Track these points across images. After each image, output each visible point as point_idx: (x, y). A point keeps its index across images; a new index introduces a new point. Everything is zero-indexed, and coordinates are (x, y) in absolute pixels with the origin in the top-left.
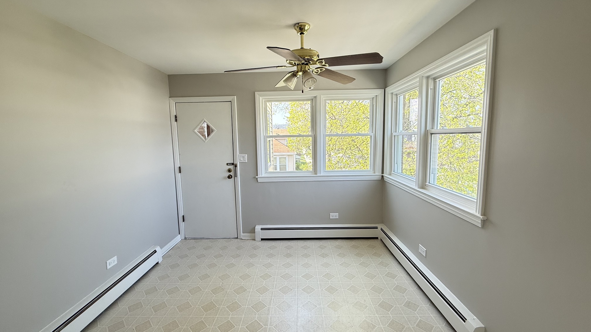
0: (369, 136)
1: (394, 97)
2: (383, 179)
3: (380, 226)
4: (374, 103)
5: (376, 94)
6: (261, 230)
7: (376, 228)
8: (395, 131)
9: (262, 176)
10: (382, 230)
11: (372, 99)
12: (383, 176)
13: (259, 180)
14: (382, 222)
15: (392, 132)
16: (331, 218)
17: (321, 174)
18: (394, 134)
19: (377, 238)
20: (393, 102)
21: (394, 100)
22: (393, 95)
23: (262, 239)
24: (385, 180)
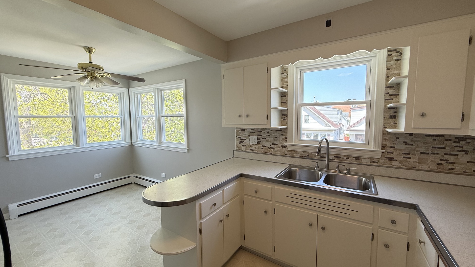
0: (120, 118)
1: (136, 95)
2: (132, 144)
3: (132, 175)
4: (122, 96)
5: (123, 91)
6: (17, 207)
7: (131, 177)
8: (137, 115)
9: (14, 154)
10: (134, 176)
11: (120, 94)
12: (132, 143)
13: (10, 159)
14: (134, 172)
15: (136, 115)
16: (95, 178)
17: (83, 146)
18: (137, 116)
19: (132, 183)
20: (135, 98)
21: (136, 96)
22: (135, 94)
23: (19, 216)
24: (133, 145)
